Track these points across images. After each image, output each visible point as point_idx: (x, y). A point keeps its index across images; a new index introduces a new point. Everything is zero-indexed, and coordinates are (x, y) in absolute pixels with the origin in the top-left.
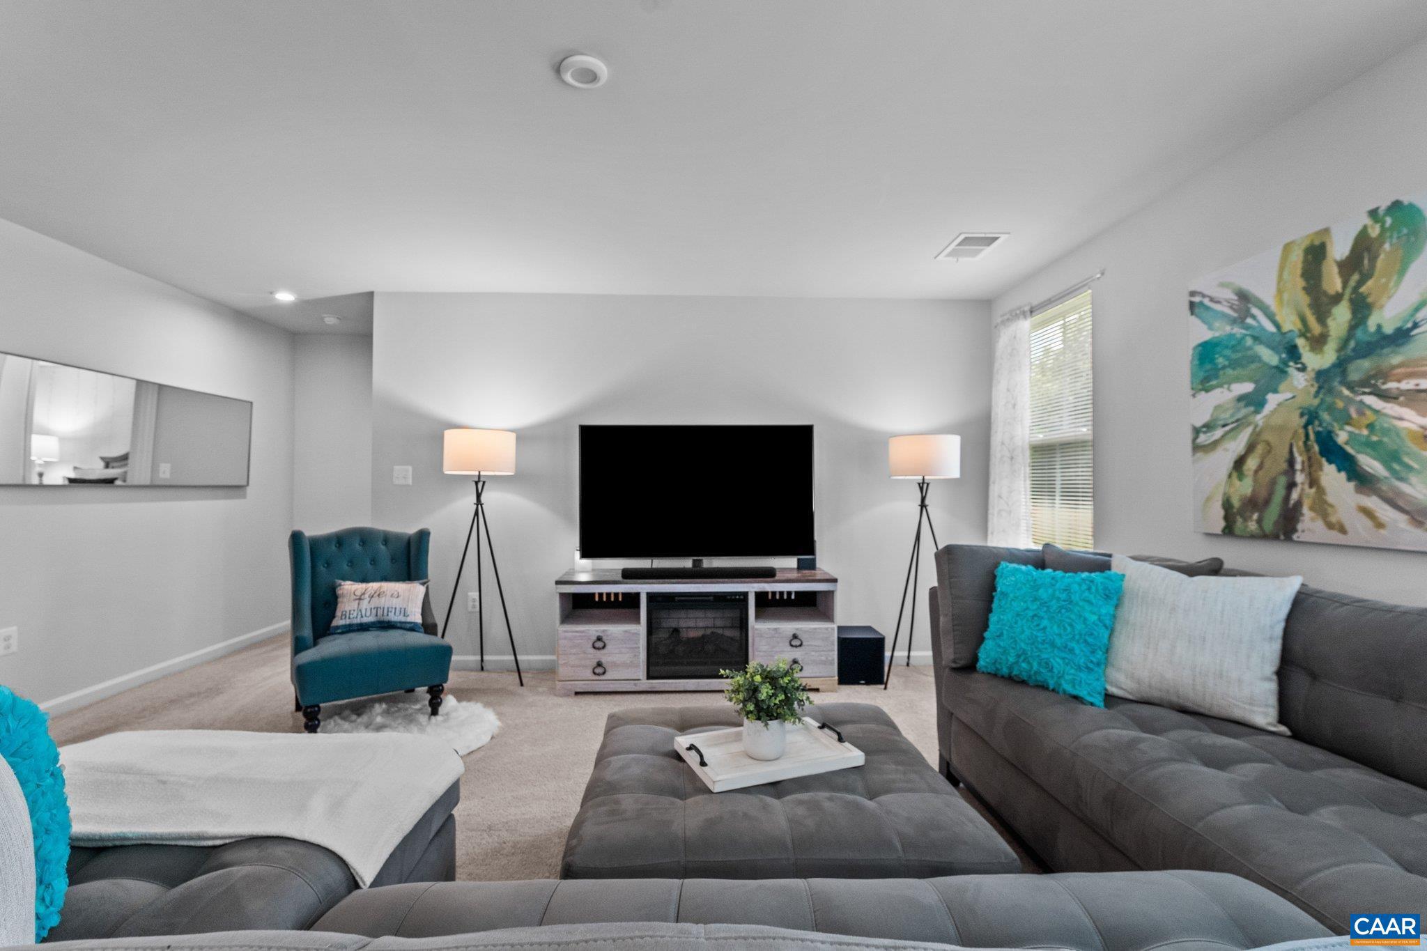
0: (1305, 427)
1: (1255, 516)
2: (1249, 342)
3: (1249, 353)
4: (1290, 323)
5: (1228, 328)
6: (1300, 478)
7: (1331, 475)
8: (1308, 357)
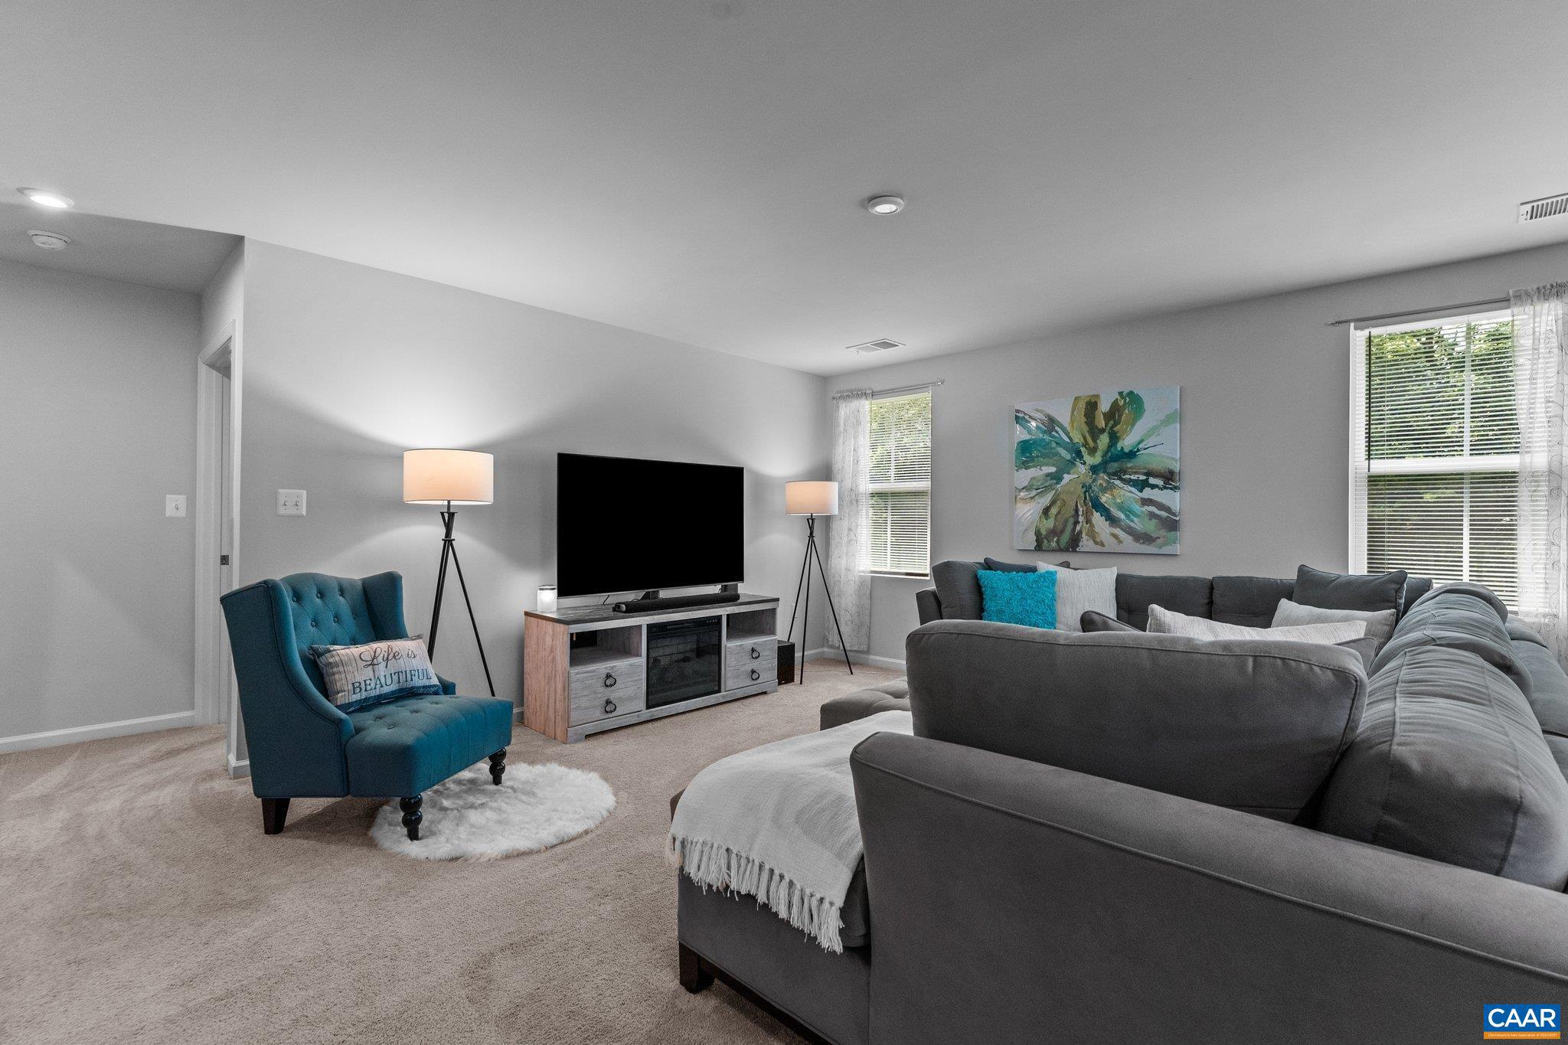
0: (1085, 493)
1: (1055, 539)
2: (1054, 445)
3: (1053, 451)
4: (1077, 438)
5: (1041, 435)
6: (1081, 519)
7: (1097, 518)
8: (1087, 458)
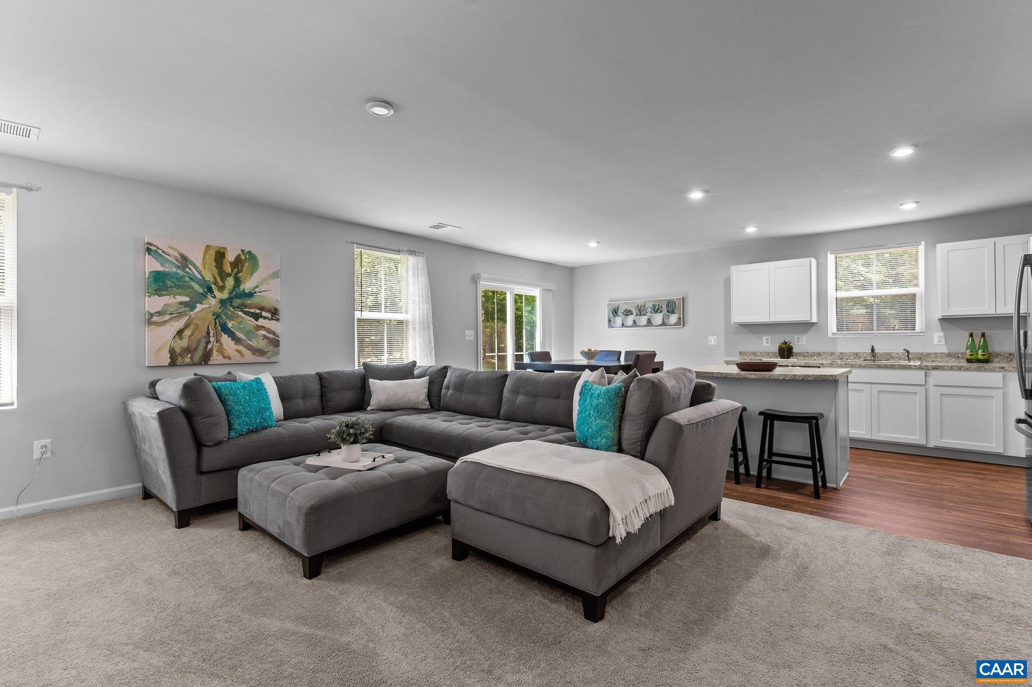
0: (215, 320)
1: (189, 356)
2: (187, 279)
3: (186, 284)
4: (209, 277)
5: (175, 270)
6: (212, 339)
7: (225, 338)
8: (216, 293)
